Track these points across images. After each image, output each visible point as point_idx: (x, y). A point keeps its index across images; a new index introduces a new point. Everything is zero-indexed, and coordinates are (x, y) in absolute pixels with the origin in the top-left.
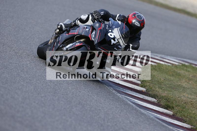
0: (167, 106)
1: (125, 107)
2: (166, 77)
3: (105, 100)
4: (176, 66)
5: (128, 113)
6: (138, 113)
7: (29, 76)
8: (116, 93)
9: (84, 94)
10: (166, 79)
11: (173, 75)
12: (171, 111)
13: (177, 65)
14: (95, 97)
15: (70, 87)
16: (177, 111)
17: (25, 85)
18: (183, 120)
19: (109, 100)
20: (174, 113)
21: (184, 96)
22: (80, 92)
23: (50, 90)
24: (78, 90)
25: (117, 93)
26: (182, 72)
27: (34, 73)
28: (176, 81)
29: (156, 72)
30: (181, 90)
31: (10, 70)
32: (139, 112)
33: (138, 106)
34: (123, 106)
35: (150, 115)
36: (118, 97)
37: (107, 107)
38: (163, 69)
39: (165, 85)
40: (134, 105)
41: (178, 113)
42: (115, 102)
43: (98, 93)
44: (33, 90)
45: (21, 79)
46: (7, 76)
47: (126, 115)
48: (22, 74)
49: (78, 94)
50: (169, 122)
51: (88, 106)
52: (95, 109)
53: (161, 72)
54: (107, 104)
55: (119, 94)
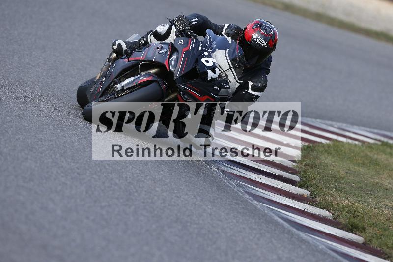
0: (352, 226)
1: (267, 227)
2: (349, 167)
3: (228, 214)
4: (370, 146)
5: (273, 240)
6: (293, 239)
7: (76, 166)
8: (249, 200)
9: (186, 202)
10: (349, 172)
11: (363, 164)
12: (359, 236)
13: (372, 144)
14: (208, 208)
15: (158, 187)
16: (373, 237)
17: (68, 183)
18: (383, 253)
19: (236, 213)
20: (365, 239)
21: (385, 205)
22: (178, 197)
23: (118, 193)
24: (174, 193)
25: (252, 201)
26: (382, 158)
27: (86, 159)
28: (370, 176)
29: (330, 157)
30: (380, 194)
31: (39, 154)
32: (296, 237)
33: (293, 227)
34: (265, 226)
35: (318, 243)
36: (254, 209)
37: (232, 227)
38: (343, 152)
39: (348, 184)
40: (286, 224)
41: (374, 240)
42: (248, 218)
43: (214, 199)
44: (84, 193)
45: (59, 172)
46: (33, 166)
47: (270, 244)
48: (63, 162)
49: (175, 202)
50: (355, 257)
51: (195, 226)
52: (209, 231)
53: (340, 158)
54: (232, 222)
55: (257, 202)
